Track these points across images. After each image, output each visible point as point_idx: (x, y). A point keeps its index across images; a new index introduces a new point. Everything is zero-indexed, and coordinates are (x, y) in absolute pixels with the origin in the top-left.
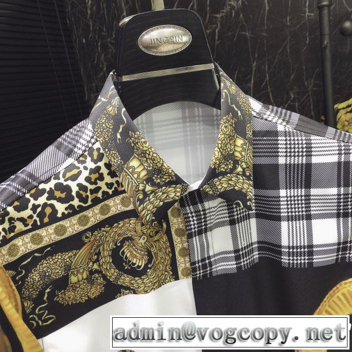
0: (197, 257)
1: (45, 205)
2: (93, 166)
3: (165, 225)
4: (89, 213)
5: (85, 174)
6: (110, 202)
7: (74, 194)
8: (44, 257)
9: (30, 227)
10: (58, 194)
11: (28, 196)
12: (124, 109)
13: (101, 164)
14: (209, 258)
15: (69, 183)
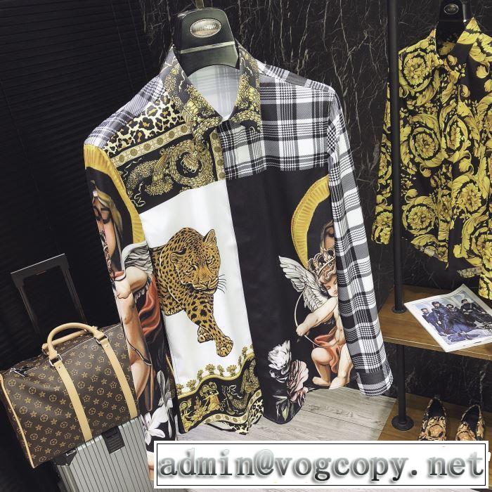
0: (229, 165)
1: (138, 131)
2: (164, 106)
3: (208, 145)
4: (163, 136)
5: (160, 112)
6: (174, 130)
7: (154, 124)
8: (138, 164)
9: (130, 145)
10: (145, 124)
11: (128, 125)
12: (183, 71)
13: (169, 105)
14: (236, 166)
15: (151, 117)
